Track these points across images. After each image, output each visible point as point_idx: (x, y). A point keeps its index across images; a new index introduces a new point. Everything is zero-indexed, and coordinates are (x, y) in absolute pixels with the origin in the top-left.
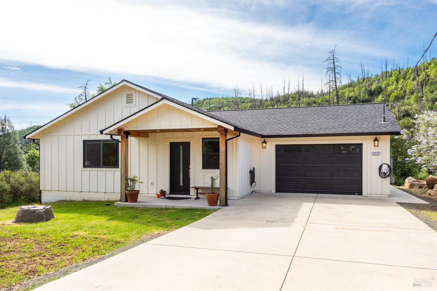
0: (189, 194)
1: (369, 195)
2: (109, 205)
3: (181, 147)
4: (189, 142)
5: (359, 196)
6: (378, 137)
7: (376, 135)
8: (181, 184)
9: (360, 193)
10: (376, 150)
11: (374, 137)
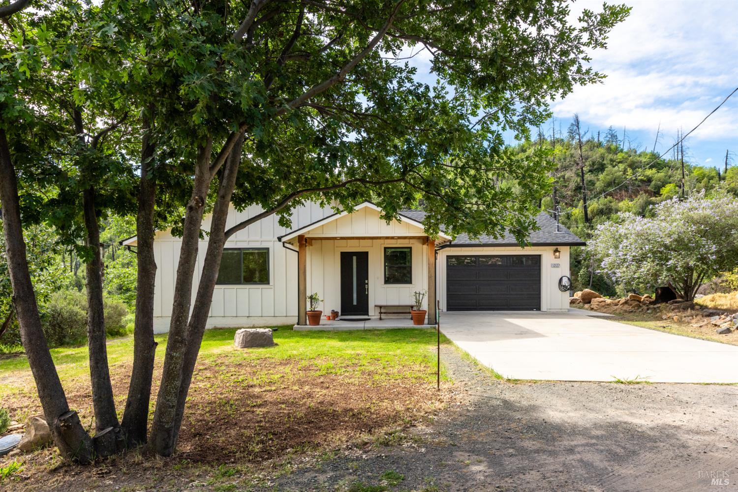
0: (368, 315)
1: (549, 310)
2: (277, 330)
3: (355, 258)
4: (367, 253)
5: (539, 312)
6: (559, 248)
7: (556, 246)
8: (355, 303)
9: (538, 308)
10: (557, 261)
11: (554, 248)
